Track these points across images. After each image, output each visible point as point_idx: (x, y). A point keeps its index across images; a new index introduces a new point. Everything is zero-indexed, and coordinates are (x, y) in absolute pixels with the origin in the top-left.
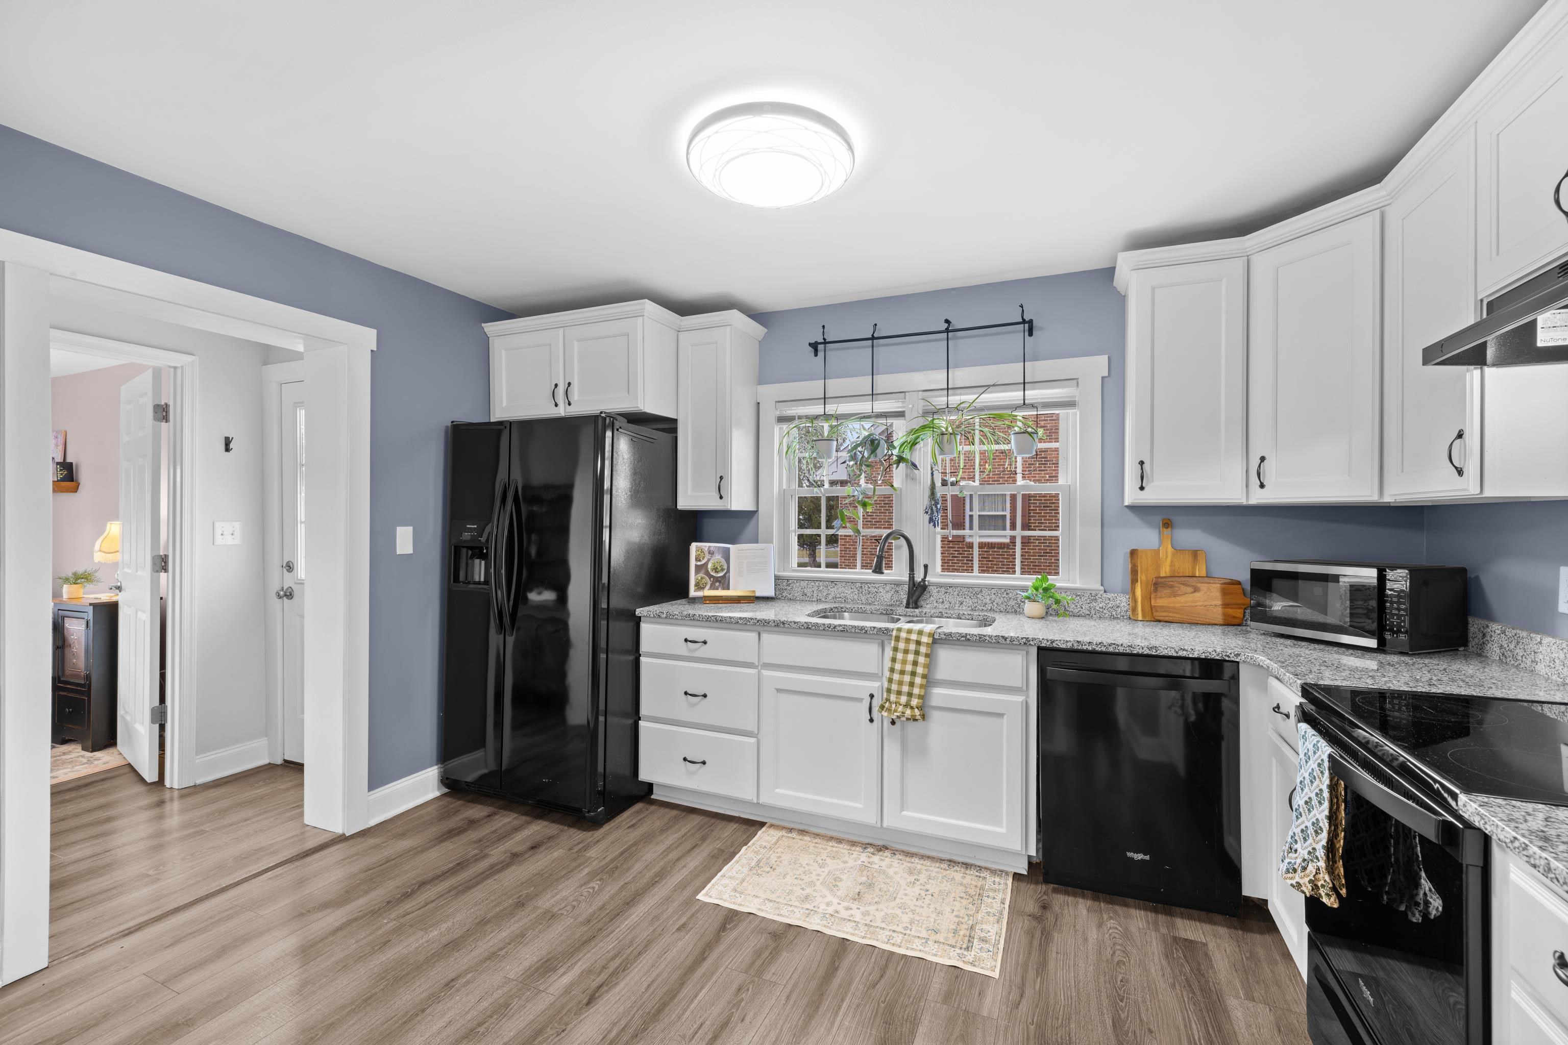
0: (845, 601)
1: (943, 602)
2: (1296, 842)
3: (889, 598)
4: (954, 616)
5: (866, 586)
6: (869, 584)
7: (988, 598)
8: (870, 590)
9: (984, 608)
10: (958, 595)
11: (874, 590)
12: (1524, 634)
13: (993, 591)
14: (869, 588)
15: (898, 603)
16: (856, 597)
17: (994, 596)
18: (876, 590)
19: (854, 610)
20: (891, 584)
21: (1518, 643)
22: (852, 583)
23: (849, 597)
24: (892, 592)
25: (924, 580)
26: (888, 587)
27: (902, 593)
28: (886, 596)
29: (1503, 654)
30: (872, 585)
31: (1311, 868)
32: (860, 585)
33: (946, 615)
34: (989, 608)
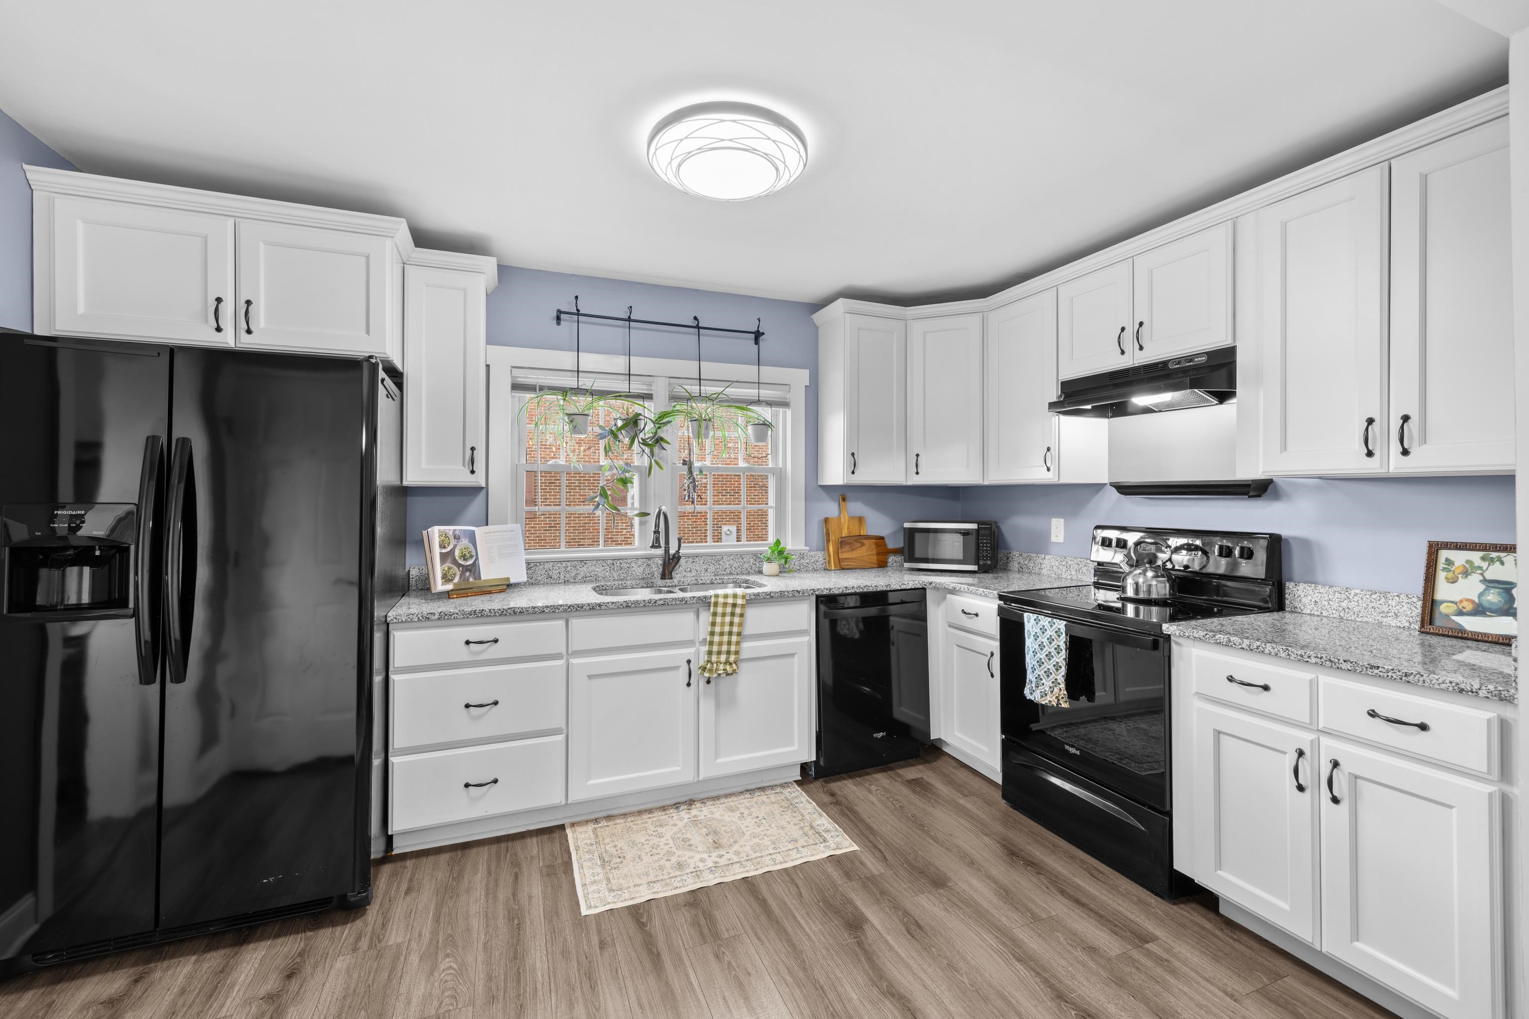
0: (596, 579)
1: (691, 571)
2: (1041, 679)
3: (641, 572)
4: (708, 582)
5: (618, 562)
6: (620, 561)
7: (728, 563)
8: (622, 566)
9: (725, 573)
10: (704, 563)
11: (625, 566)
12: (1035, 555)
13: (732, 557)
14: (621, 564)
15: (649, 576)
16: (607, 574)
17: (732, 561)
18: (628, 565)
19: (614, 587)
20: (643, 558)
21: (1030, 560)
22: (603, 560)
23: (600, 575)
24: (644, 566)
25: (678, 552)
26: (640, 562)
27: (653, 566)
28: (638, 570)
29: (1021, 567)
30: (624, 561)
31: (1056, 690)
32: (612, 562)
33: (701, 582)
34: (729, 572)
